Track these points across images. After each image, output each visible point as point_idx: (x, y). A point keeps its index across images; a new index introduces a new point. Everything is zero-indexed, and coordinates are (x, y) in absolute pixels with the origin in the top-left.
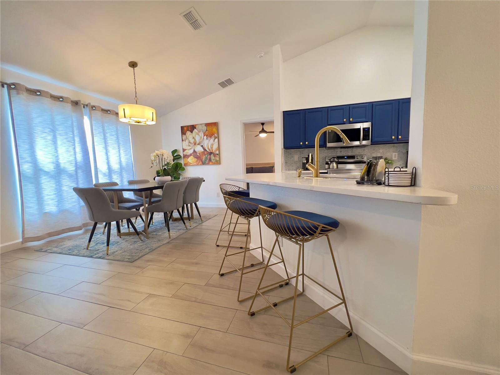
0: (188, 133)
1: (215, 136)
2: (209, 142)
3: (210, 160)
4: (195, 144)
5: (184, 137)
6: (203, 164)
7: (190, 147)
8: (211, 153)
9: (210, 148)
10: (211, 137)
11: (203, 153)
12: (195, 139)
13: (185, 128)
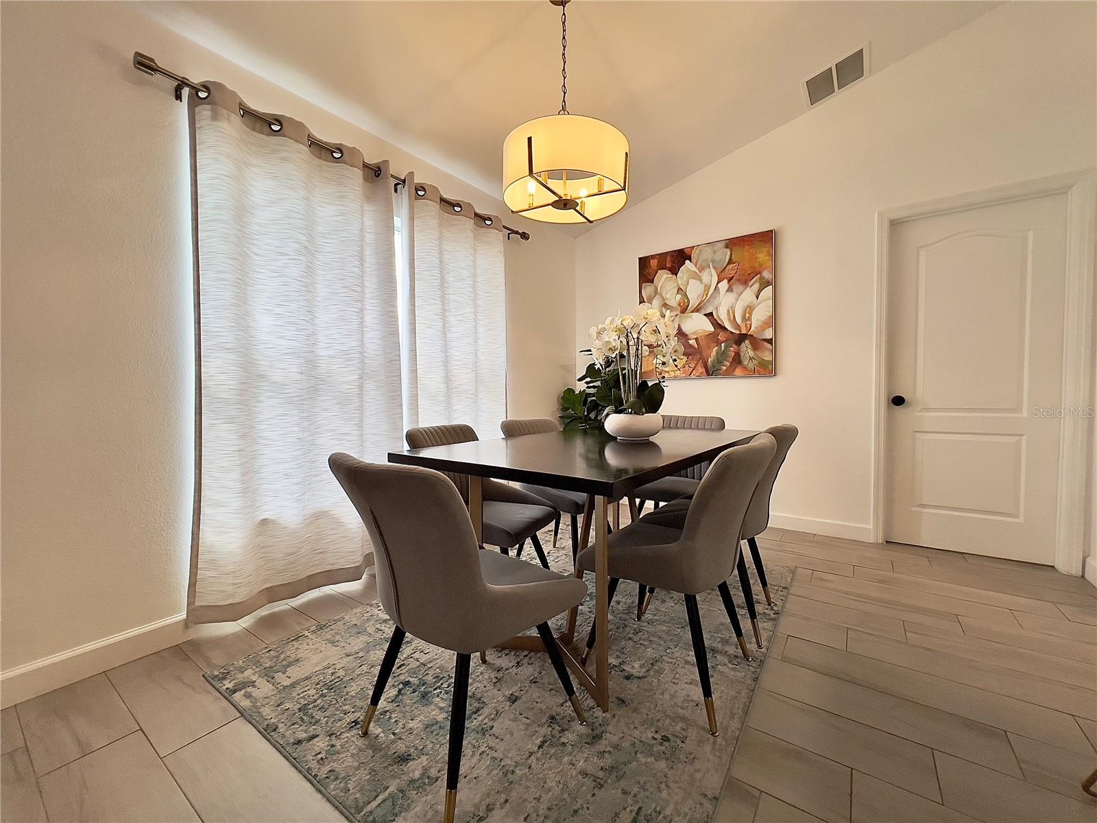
0: (663, 277)
1: (762, 278)
2: (737, 300)
3: (737, 360)
4: (683, 311)
5: (648, 290)
6: (711, 372)
8: (741, 339)
9: (739, 320)
10: (745, 282)
11: (712, 337)
12: (685, 295)
13: (654, 263)
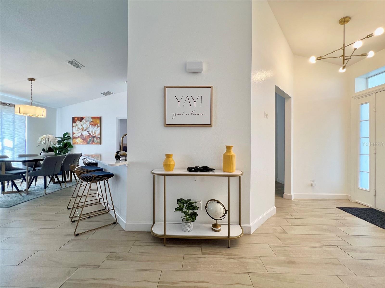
0: (78, 122)
1: (98, 125)
2: (93, 129)
3: (93, 141)
4: (83, 130)
5: (74, 124)
6: (88, 144)
7: (79, 132)
8: (94, 137)
9: (94, 133)
10: (95, 126)
11: (88, 136)
12: (83, 127)
13: (76, 119)
